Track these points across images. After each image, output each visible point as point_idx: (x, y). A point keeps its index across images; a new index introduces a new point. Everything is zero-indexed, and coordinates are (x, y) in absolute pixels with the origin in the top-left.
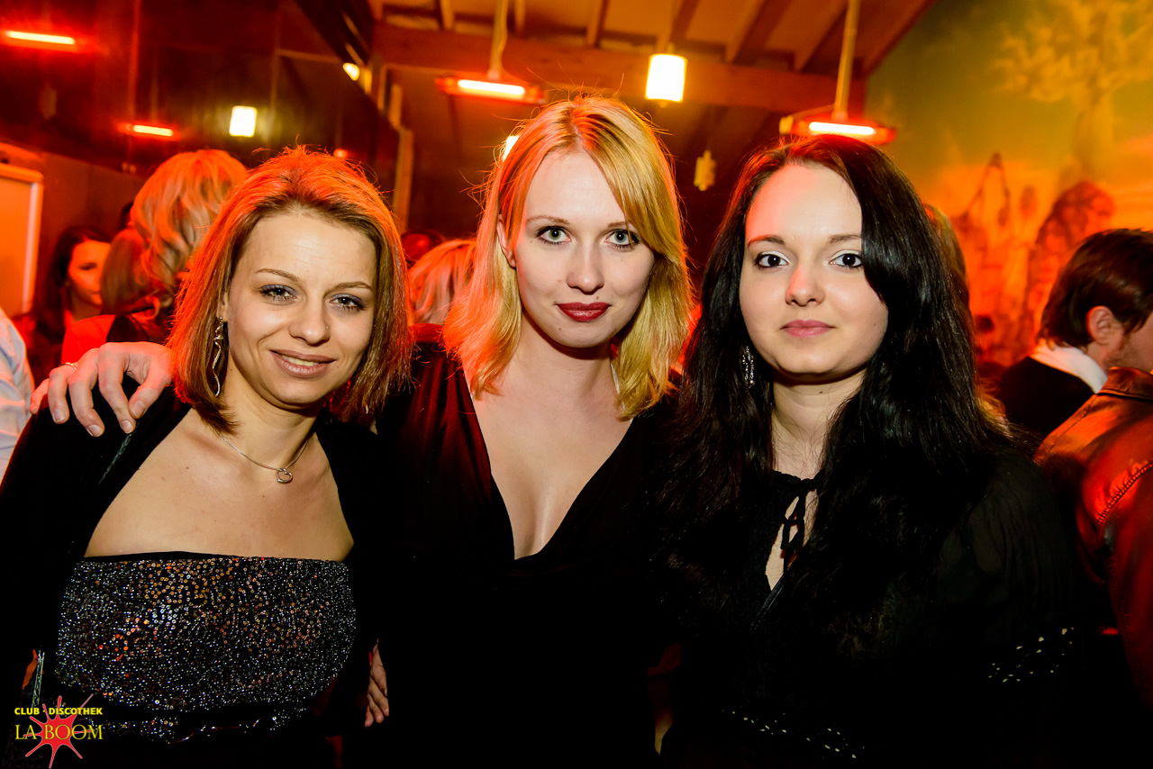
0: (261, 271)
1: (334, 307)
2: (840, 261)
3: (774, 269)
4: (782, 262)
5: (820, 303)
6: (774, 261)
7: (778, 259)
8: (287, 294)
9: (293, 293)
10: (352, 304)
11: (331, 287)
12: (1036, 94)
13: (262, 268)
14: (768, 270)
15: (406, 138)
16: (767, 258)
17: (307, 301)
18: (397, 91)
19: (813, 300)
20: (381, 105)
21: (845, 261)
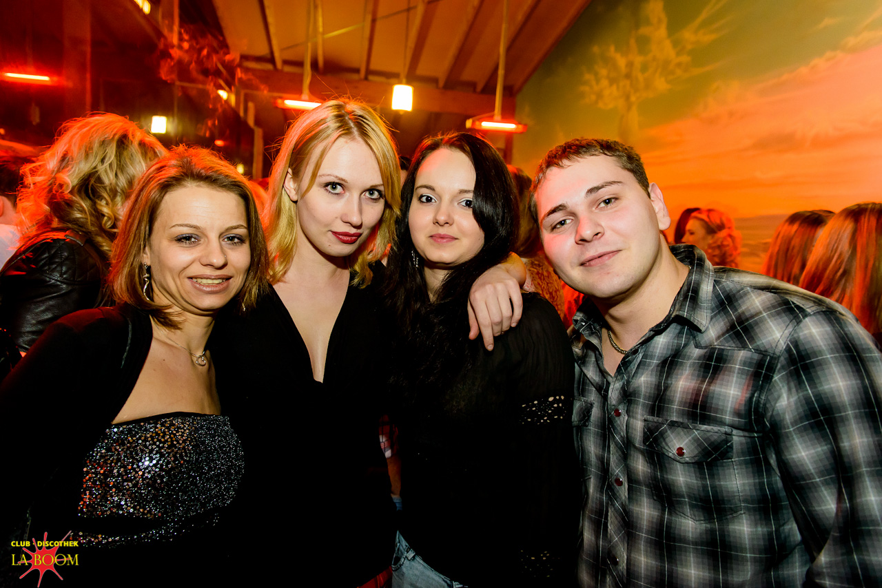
0: (174, 226)
1: (226, 243)
2: (464, 204)
3: (429, 204)
4: (433, 201)
5: (451, 225)
6: (429, 200)
7: (431, 198)
8: (193, 240)
9: (198, 238)
10: (236, 240)
11: (223, 230)
12: (601, 105)
13: (174, 224)
14: (425, 204)
15: (258, 133)
16: (425, 197)
17: (208, 241)
18: (251, 105)
19: (447, 223)
20: (242, 114)
21: (466, 203)
